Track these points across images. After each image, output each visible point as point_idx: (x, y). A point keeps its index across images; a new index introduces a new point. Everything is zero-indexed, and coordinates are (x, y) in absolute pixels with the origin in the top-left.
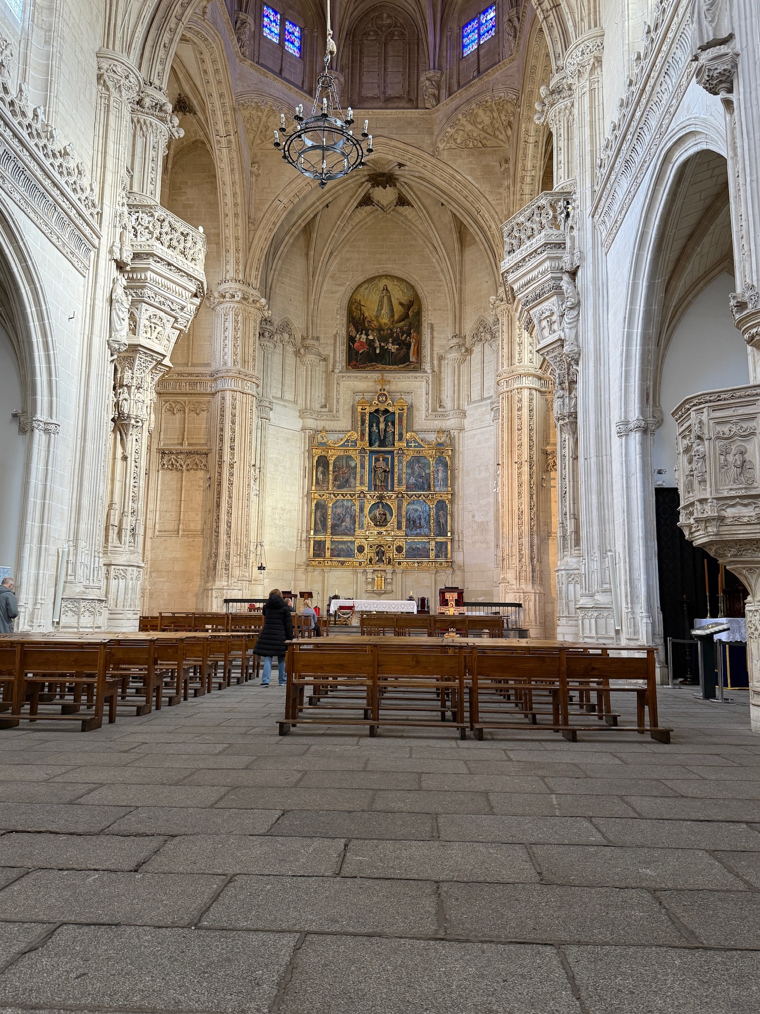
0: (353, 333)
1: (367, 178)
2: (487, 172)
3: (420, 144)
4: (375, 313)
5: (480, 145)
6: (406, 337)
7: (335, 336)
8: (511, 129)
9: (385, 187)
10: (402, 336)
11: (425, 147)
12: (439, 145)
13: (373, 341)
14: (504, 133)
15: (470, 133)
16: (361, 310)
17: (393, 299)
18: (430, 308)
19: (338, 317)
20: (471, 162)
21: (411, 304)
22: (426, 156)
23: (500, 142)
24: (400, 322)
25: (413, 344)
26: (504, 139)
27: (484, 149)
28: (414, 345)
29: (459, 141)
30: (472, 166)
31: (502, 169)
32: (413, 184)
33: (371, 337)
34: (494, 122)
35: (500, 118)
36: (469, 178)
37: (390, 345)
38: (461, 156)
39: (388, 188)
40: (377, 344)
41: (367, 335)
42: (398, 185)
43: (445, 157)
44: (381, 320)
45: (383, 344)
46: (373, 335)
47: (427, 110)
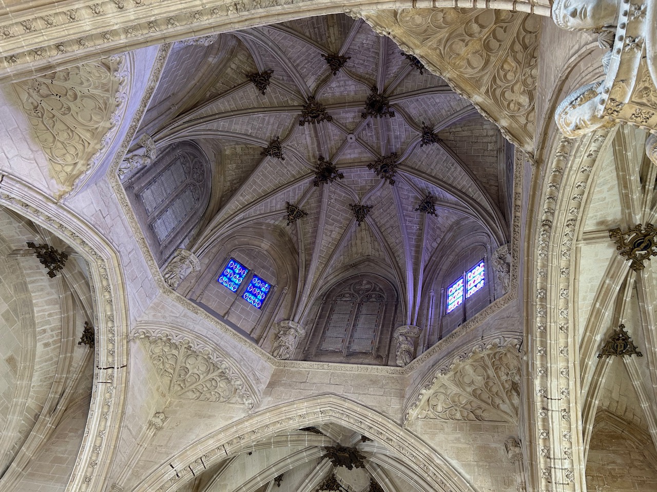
1: (325, 452)
2: (487, 457)
3: (384, 409)
5: (472, 416)
8: (518, 394)
9: (350, 468)
11: (391, 413)
12: (410, 411)
14: (507, 401)
15: (456, 399)
20: (458, 440)
22: (390, 426)
23: (503, 414)
26: (508, 411)
27: (478, 422)
29: (439, 408)
30: (460, 446)
31: (510, 455)
32: (386, 466)
34: (491, 384)
35: (499, 377)
36: (454, 463)
38: (443, 429)
39: (354, 468)
42: (367, 466)
43: (419, 429)
47: (398, 368)
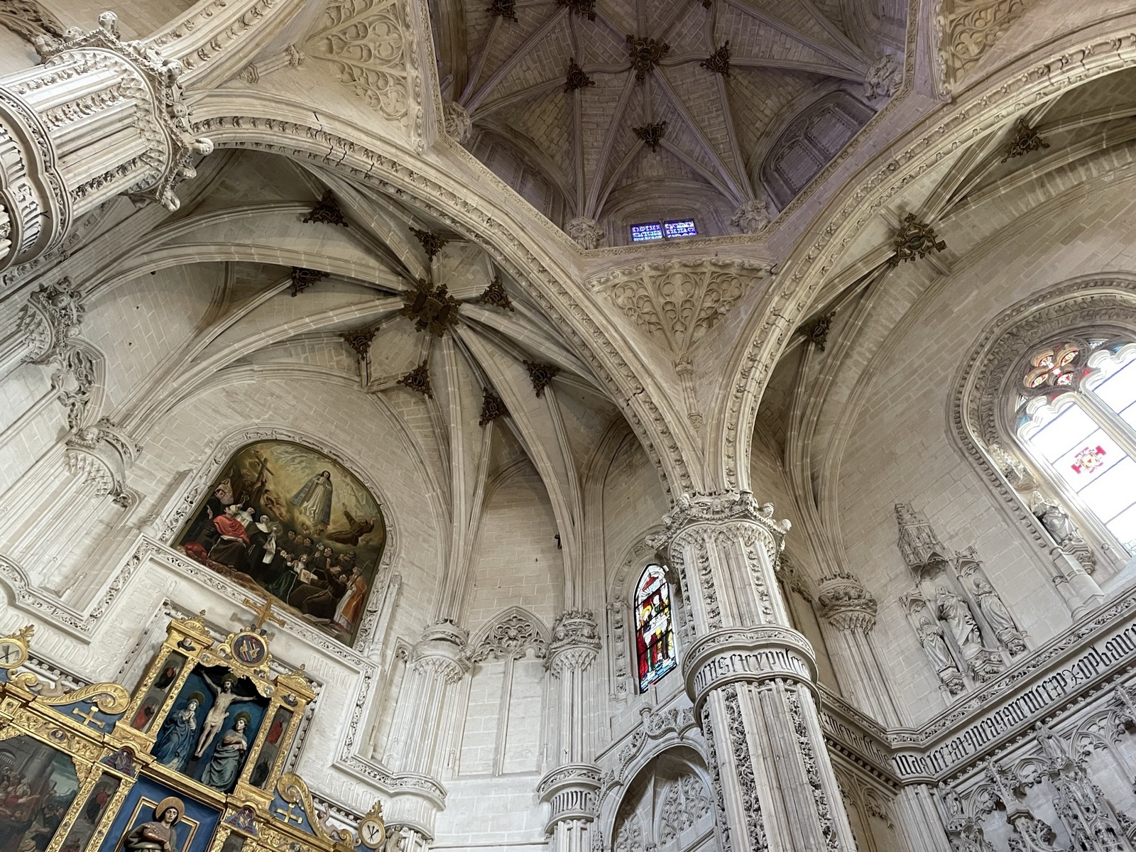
0: (226, 496)
2: (656, 357)
3: (564, 265)
4: (289, 496)
6: (340, 573)
7: (181, 476)
8: (711, 326)
10: (332, 565)
12: (595, 283)
13: (265, 536)
14: (690, 331)
15: (641, 301)
16: (261, 473)
17: (334, 499)
18: (403, 555)
19: (208, 451)
20: (633, 332)
21: (365, 528)
23: (673, 343)
24: (337, 540)
25: (349, 593)
26: (681, 343)
27: (649, 336)
28: (352, 597)
30: (635, 336)
31: (678, 369)
33: (262, 527)
34: (687, 306)
35: (703, 302)
37: (301, 565)
40: (272, 546)
41: (256, 518)
43: (599, 301)
44: (297, 514)
45: (283, 554)
46: (268, 528)
